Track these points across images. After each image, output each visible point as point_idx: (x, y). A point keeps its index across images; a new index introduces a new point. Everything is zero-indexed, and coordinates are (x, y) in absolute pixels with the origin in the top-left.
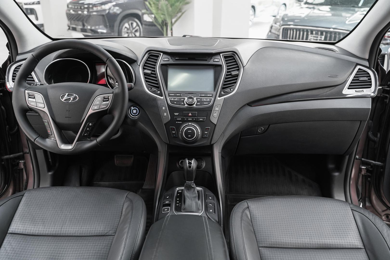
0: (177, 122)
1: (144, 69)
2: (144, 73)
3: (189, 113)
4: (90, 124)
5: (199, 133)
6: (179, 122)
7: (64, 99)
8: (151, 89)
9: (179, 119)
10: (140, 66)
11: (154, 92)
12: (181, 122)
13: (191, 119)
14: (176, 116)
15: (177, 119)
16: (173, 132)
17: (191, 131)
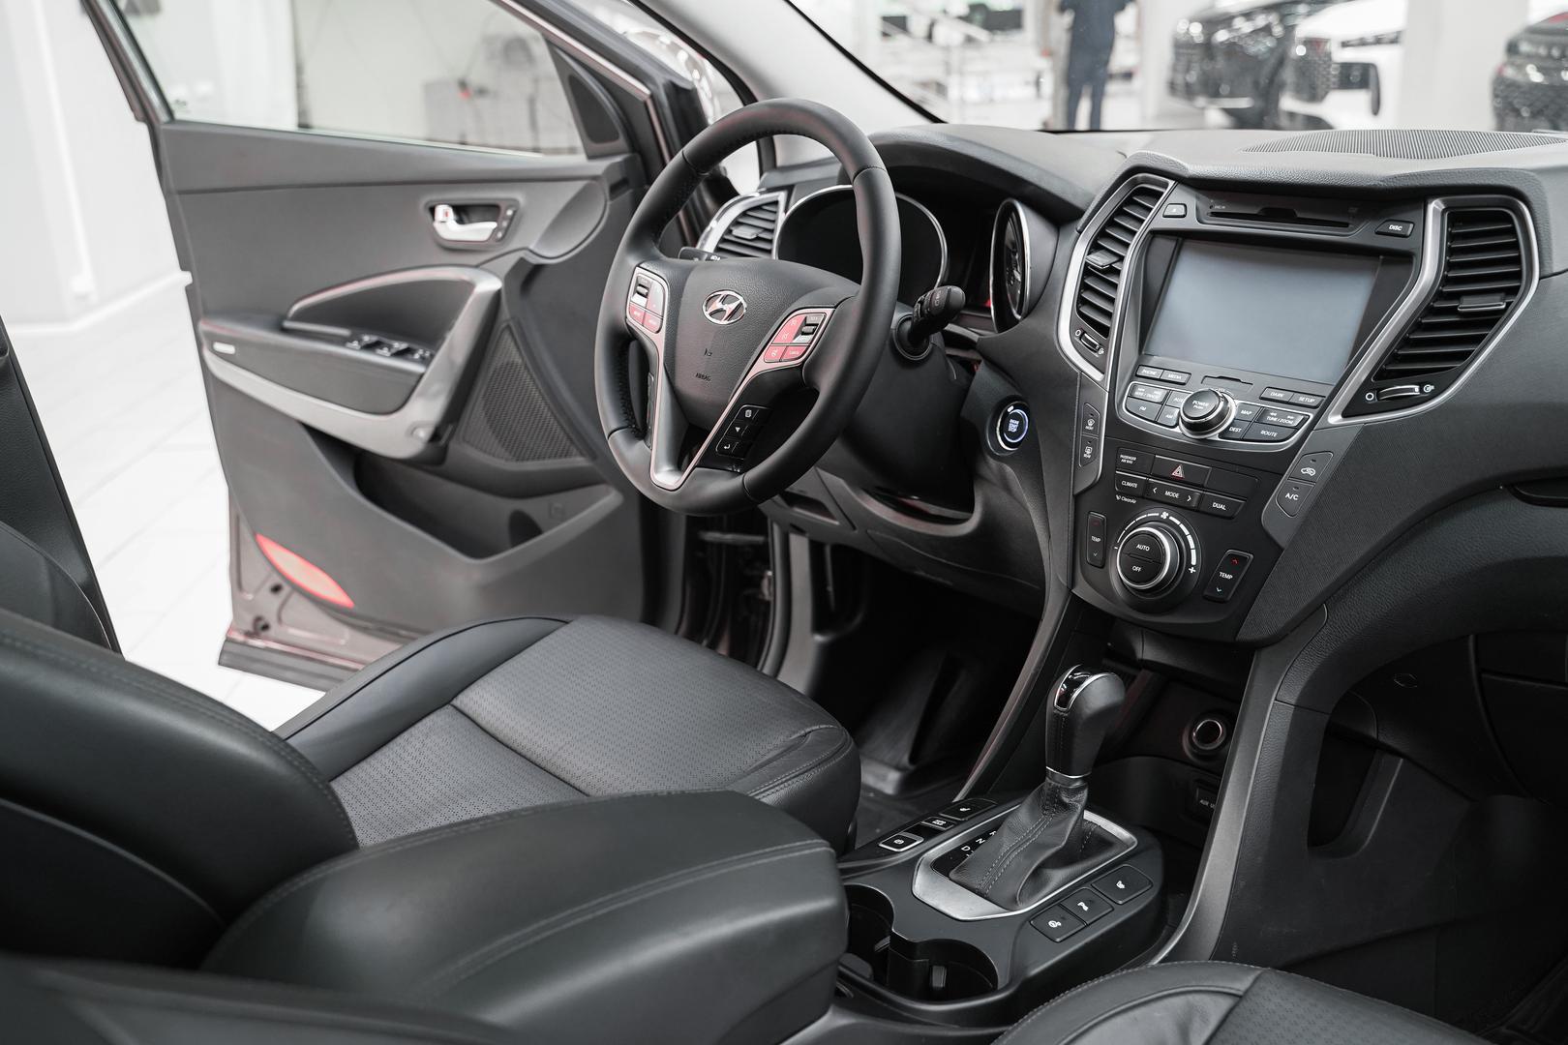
0: (1118, 498)
1: (1095, 247)
2: (1087, 264)
3: (1178, 464)
4: (748, 414)
5: (1192, 570)
6: (1126, 500)
7: (711, 310)
8: (1082, 335)
9: (1129, 484)
10: (1080, 232)
11: (1087, 350)
12: (1134, 502)
13: (1177, 496)
14: (1127, 467)
15: (1124, 483)
16: (1094, 539)
17: (1147, 548)
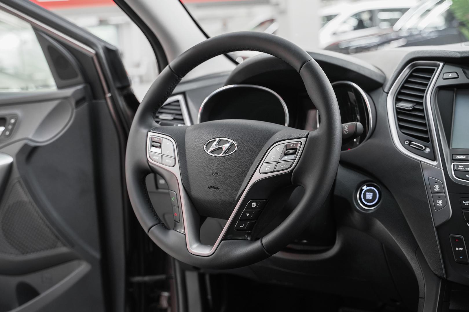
1: (398, 100)
2: (397, 108)
4: (254, 204)
7: (211, 149)
8: (410, 143)
10: (388, 93)
11: (418, 151)
14: (468, 207)
16: (458, 249)
